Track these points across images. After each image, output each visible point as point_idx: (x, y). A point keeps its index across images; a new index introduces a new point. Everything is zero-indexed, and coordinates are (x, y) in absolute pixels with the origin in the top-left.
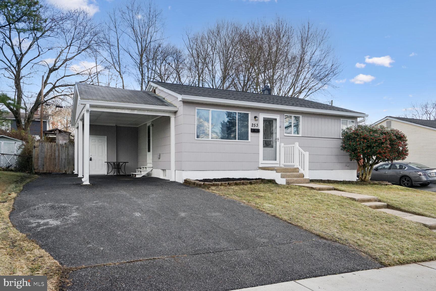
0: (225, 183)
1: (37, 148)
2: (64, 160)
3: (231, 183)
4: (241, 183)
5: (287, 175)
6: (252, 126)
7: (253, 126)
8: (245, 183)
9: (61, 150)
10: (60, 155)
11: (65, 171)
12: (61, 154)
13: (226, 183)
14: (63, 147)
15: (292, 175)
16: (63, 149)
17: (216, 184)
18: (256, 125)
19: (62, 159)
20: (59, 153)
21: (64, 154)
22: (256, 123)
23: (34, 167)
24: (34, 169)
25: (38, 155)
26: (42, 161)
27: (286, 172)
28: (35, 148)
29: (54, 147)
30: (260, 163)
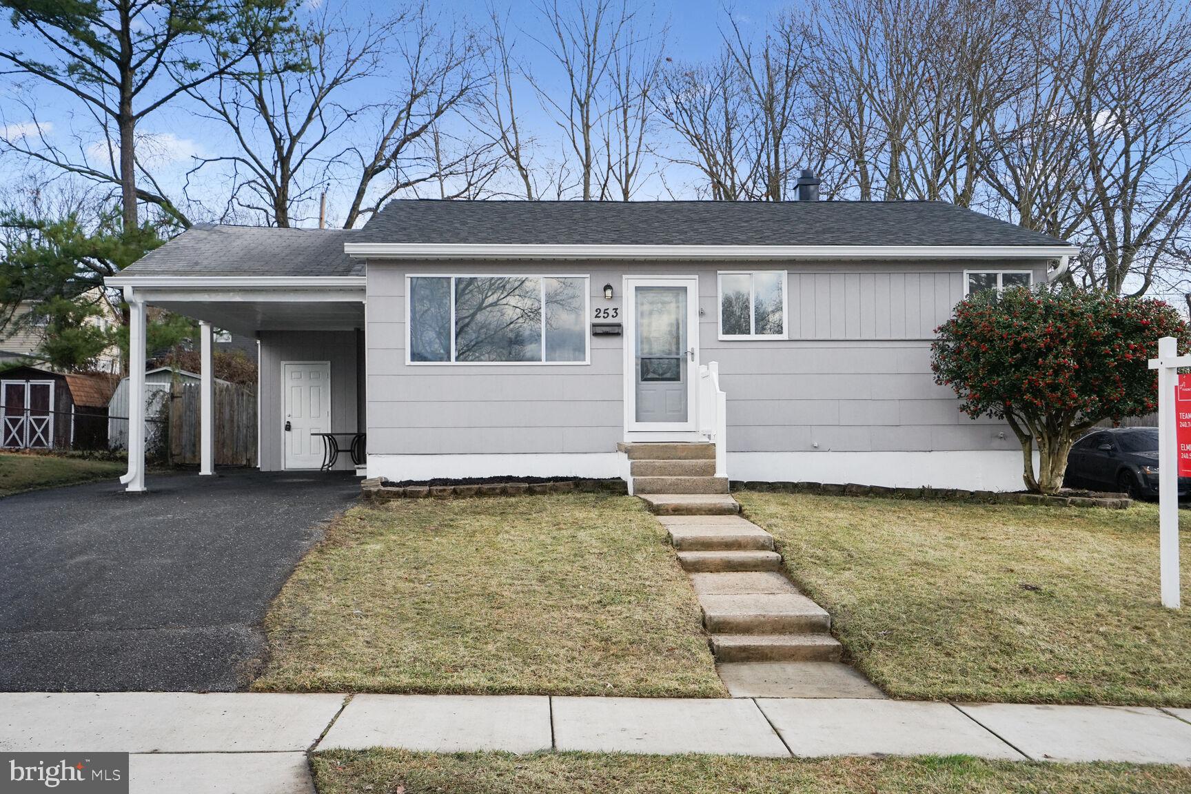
0: (441, 491)
1: (178, 400)
2: (245, 431)
3: (462, 491)
4: (494, 489)
5: (654, 468)
6: (596, 317)
7: (602, 314)
8: (510, 491)
9: (238, 404)
10: (236, 418)
11: (248, 460)
12: (236, 413)
13: (445, 490)
14: (243, 395)
15: (675, 466)
16: (242, 399)
17: (412, 492)
18: (611, 312)
19: (238, 427)
20: (232, 409)
21: (245, 414)
22: (611, 306)
23: (171, 449)
24: (172, 455)
25: (180, 417)
26: (190, 434)
27: (669, 458)
28: (175, 399)
29: (220, 395)
30: (626, 429)
